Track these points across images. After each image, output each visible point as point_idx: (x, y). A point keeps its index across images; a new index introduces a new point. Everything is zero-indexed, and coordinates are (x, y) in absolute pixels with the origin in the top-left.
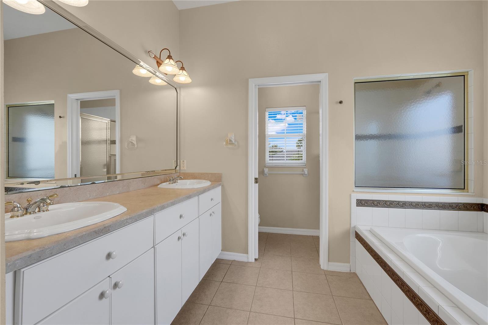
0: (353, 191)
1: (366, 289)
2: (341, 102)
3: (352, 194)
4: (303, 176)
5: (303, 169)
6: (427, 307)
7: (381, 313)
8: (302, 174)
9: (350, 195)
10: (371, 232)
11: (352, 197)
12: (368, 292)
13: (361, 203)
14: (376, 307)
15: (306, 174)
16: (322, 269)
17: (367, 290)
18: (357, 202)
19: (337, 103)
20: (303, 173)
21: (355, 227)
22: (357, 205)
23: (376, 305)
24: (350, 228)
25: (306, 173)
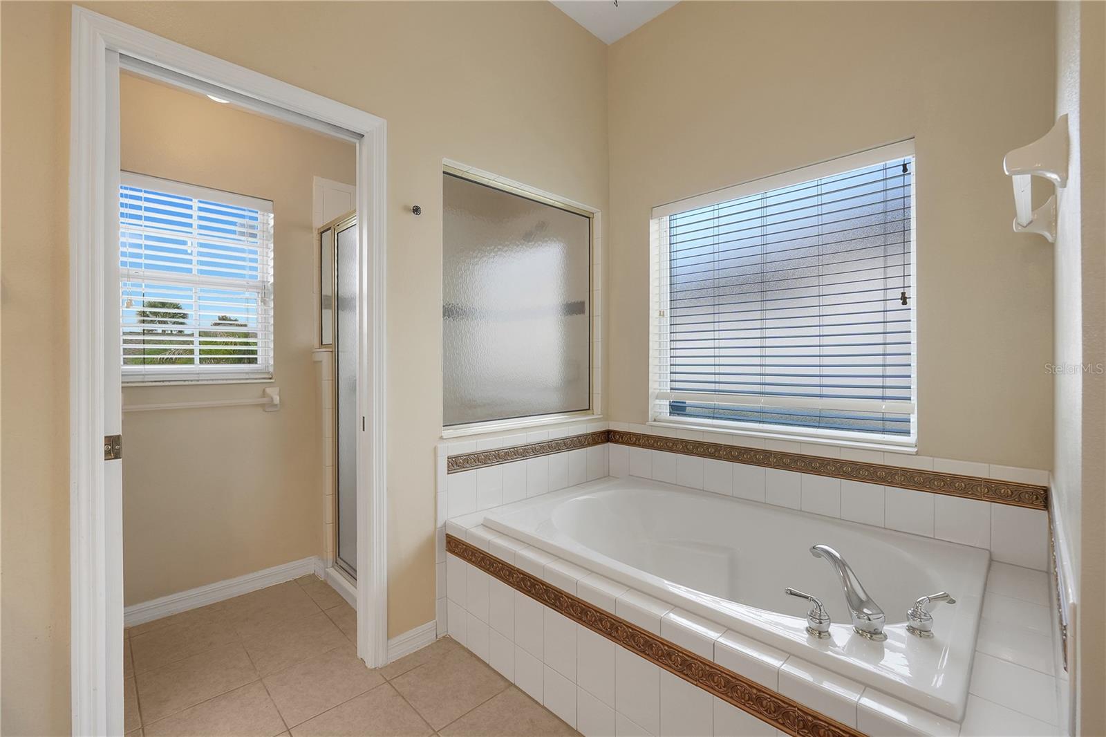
0: (441, 438)
1: (488, 666)
2: (416, 210)
3: (439, 446)
4: (264, 411)
5: (264, 390)
6: (685, 654)
7: (543, 707)
8: (263, 406)
9: (435, 448)
10: (487, 526)
11: (440, 452)
12: (495, 671)
13: (457, 464)
14: (528, 700)
15: (276, 405)
16: (372, 670)
17: (492, 666)
18: (448, 464)
19: (406, 209)
20: (265, 400)
21: (445, 525)
22: (448, 470)
23: (524, 693)
24: (435, 531)
25: (277, 399)
